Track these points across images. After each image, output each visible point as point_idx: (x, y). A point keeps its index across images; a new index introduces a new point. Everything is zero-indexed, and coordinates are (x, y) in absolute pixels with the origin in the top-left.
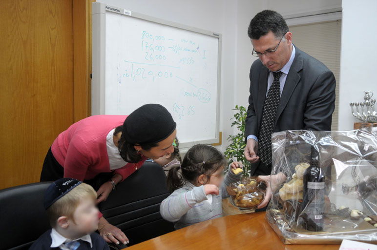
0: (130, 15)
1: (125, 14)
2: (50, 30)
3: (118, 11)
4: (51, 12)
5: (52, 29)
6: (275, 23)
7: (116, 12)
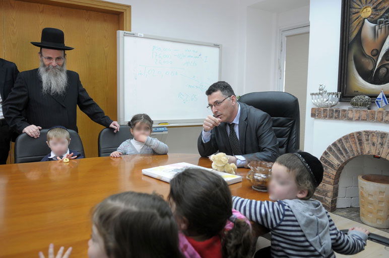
0: (143, 36)
1: (138, 36)
2: (104, 48)
3: (134, 34)
4: (105, 37)
7: (133, 35)
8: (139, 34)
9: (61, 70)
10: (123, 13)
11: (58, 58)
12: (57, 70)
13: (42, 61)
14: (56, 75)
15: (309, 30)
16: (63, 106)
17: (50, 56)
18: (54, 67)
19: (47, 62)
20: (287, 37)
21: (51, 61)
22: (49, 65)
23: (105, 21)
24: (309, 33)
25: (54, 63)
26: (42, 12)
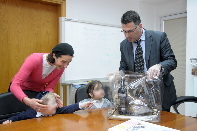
0: (77, 21)
1: (74, 21)
2: (47, 29)
4: (48, 21)
5: (48, 28)
6: (136, 18)
7: (70, 20)
8: (74, 19)
10: (61, 5)
15: (187, 16)
20: (164, 21)
23: (48, 10)
24: (186, 17)
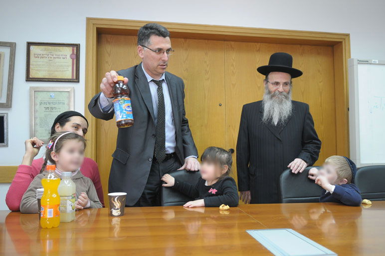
0: (377, 63)
1: (373, 63)
7: (366, 62)
9: (286, 98)
10: (341, 42)
11: (286, 84)
12: (283, 96)
13: (267, 88)
14: (281, 102)
16: (278, 138)
17: (278, 80)
18: (281, 93)
19: (272, 88)
21: (278, 87)
22: (275, 92)
25: (281, 88)
26: (259, 50)
